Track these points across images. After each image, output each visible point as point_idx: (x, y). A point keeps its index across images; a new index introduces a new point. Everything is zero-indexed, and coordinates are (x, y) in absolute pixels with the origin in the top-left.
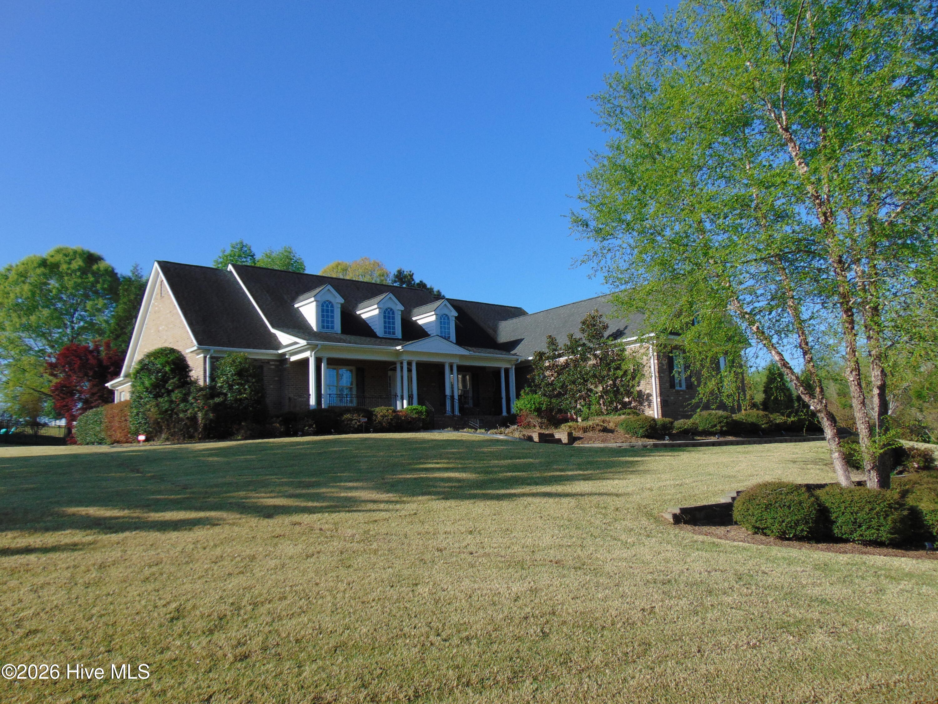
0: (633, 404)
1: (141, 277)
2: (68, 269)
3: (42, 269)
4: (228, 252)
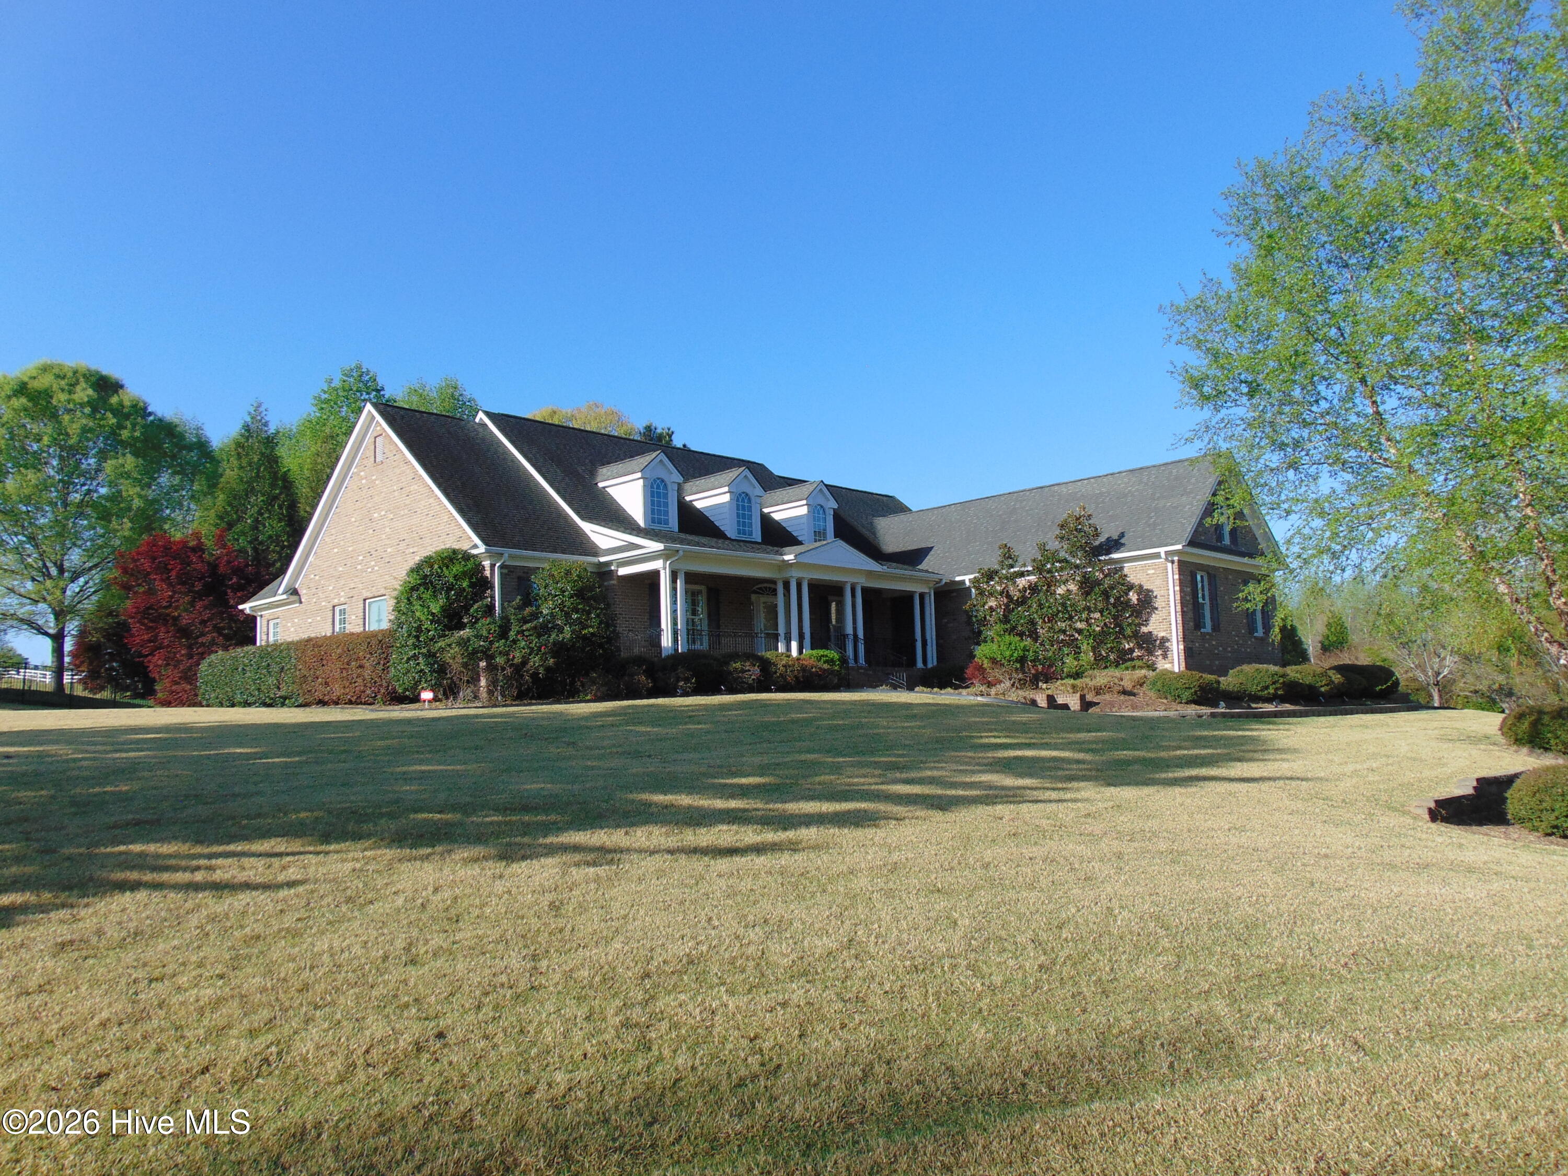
0: (1137, 653)
1: (266, 424)
2: (69, 401)
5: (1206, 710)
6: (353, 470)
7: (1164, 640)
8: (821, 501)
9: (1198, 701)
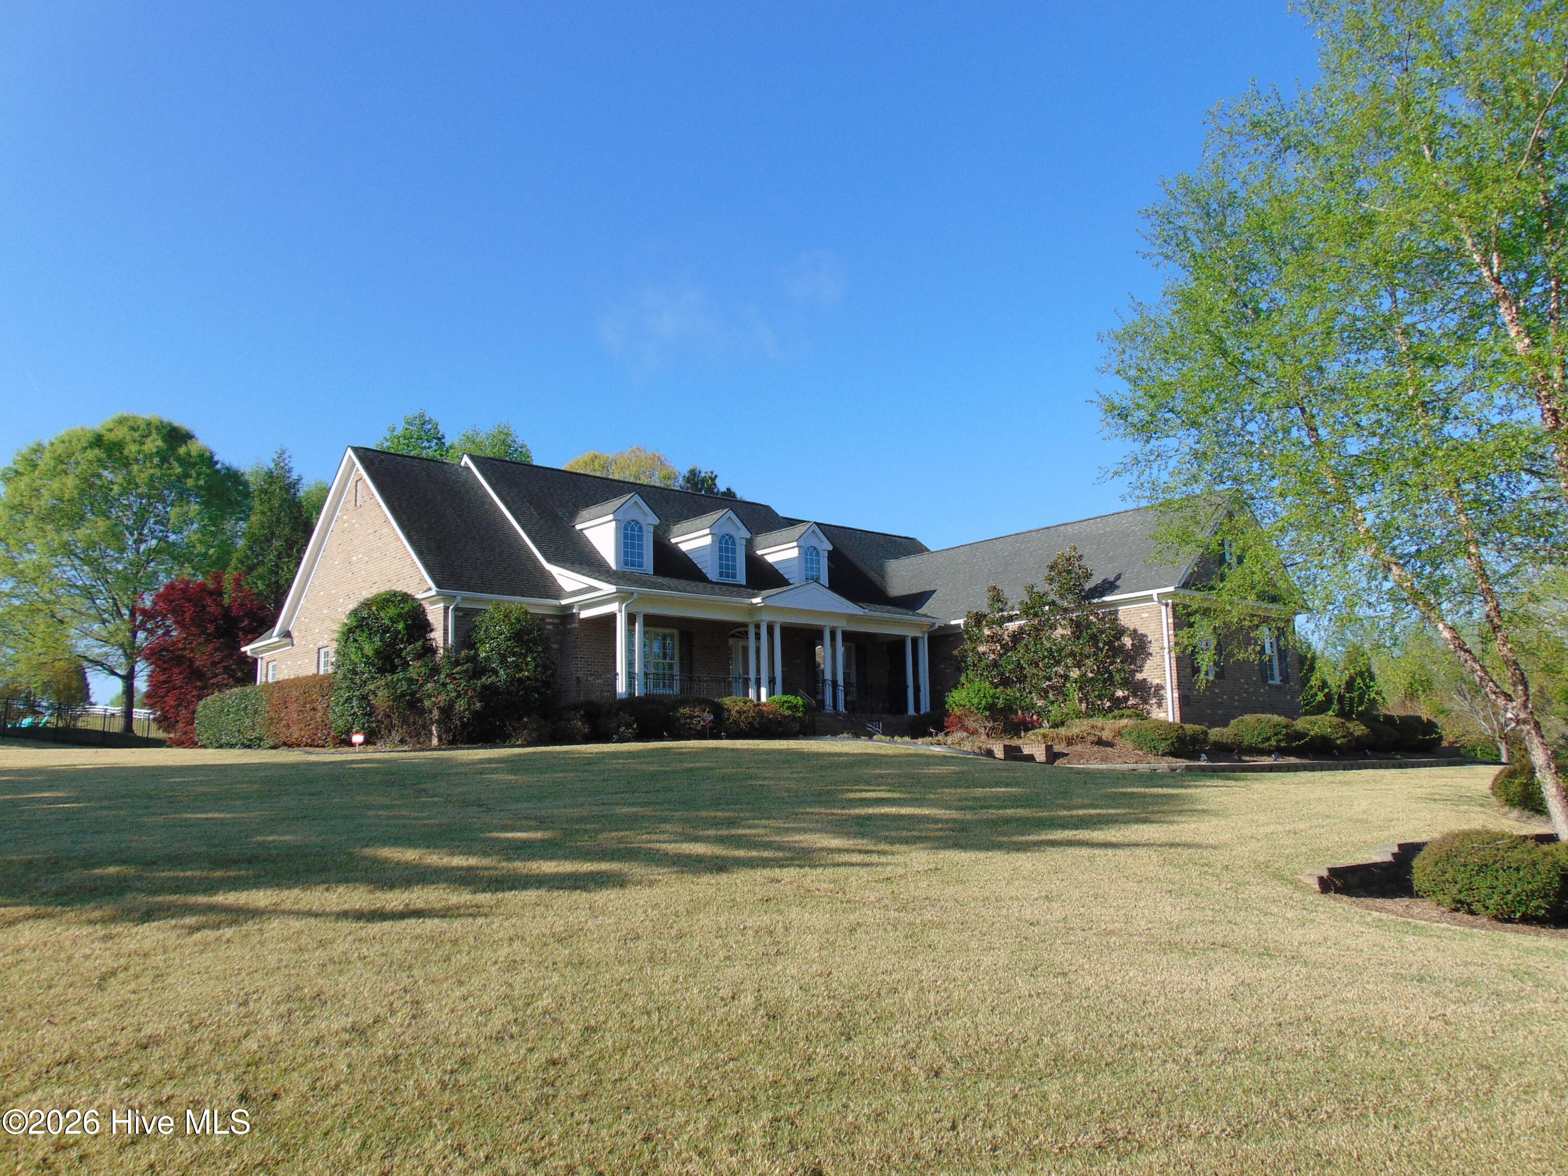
0: (1131, 702)
1: (290, 471)
2: (139, 452)
3: (96, 451)
4: (399, 431)
5: (1182, 763)
6: (338, 513)
7: (1159, 687)
8: (814, 542)
9: (1175, 753)
